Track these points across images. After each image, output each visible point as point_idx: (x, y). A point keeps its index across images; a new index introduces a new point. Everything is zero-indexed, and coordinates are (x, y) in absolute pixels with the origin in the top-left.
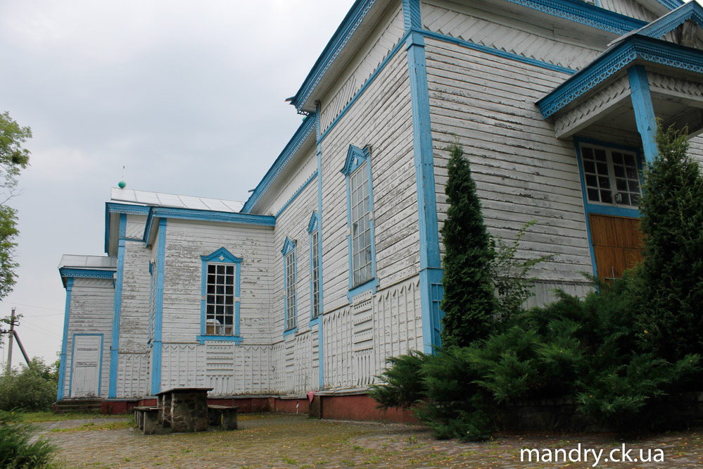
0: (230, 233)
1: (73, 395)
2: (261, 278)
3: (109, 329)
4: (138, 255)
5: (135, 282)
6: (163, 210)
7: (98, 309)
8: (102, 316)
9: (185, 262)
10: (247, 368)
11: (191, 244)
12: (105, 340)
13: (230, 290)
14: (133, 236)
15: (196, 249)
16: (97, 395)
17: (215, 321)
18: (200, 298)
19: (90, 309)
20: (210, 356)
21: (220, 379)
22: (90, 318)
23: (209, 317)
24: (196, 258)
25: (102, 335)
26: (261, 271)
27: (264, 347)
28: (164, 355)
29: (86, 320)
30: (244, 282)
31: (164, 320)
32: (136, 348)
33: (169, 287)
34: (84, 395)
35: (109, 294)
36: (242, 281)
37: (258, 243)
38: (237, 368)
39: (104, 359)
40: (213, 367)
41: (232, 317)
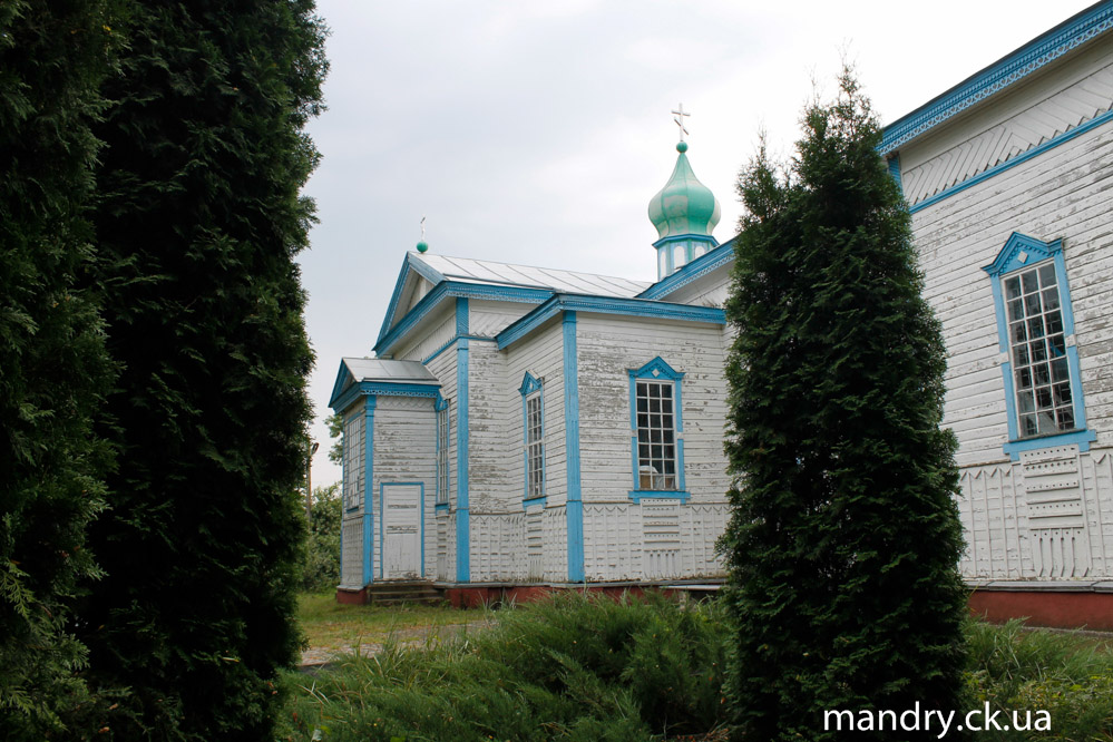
0: (664, 334)
1: (386, 577)
2: (710, 403)
3: (431, 475)
4: (487, 362)
5: (486, 404)
6: (574, 298)
7: (414, 443)
8: (420, 456)
9: (605, 379)
10: (698, 539)
11: (611, 351)
12: (427, 492)
13: (668, 421)
14: (479, 332)
15: (620, 359)
16: (419, 576)
17: (651, 469)
18: (629, 433)
19: (403, 444)
20: (649, 521)
21: (663, 555)
22: (404, 458)
23: (642, 463)
24: (620, 372)
25: (421, 484)
26: (709, 392)
27: (718, 507)
28: (586, 521)
29: (397, 461)
30: (687, 410)
31: (583, 468)
32: (492, 506)
33: (587, 418)
34: (401, 577)
35: (427, 421)
36: (684, 408)
37: (703, 349)
38: (684, 539)
39: (426, 521)
40: (653, 539)
41: (673, 462)
